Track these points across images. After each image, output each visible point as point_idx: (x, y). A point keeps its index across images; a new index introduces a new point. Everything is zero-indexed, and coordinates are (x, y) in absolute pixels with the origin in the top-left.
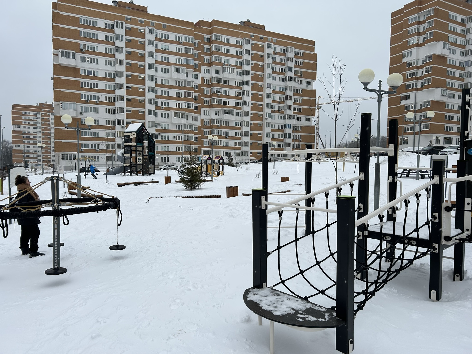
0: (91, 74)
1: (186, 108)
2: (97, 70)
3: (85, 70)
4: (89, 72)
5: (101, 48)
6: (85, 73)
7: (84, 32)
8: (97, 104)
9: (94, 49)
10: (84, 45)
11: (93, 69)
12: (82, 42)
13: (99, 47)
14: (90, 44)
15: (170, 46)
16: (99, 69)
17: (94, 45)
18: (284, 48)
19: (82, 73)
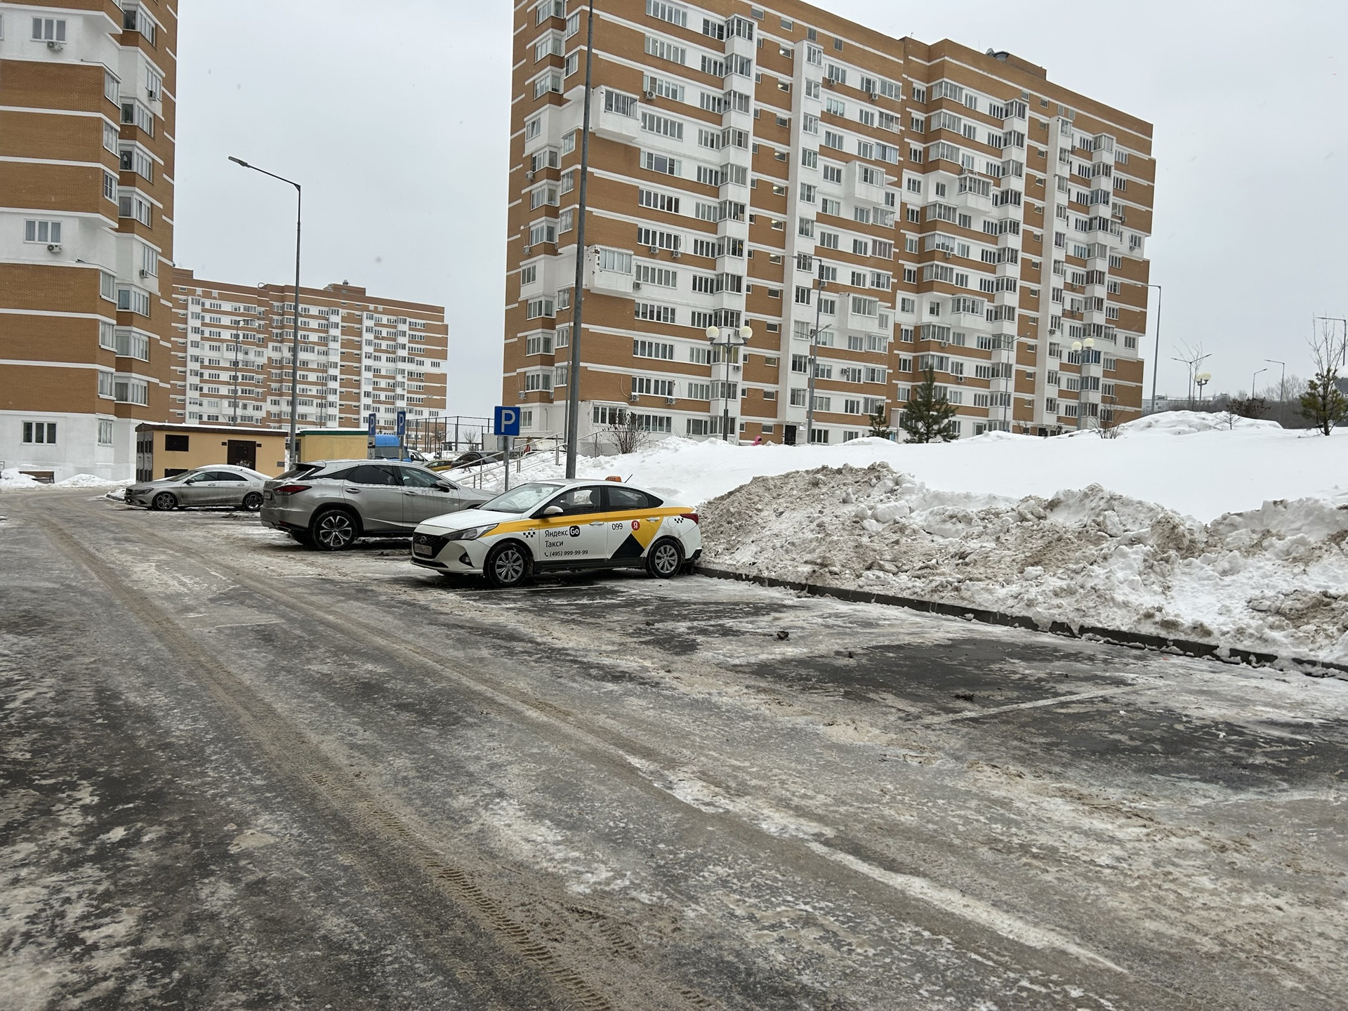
0: (664, 170)
1: (875, 287)
2: (679, 159)
3: (650, 155)
4: (661, 162)
5: (692, 94)
6: (650, 165)
7: (655, 41)
8: (675, 260)
9: (675, 92)
10: (653, 80)
11: (670, 152)
12: (649, 71)
13: (686, 89)
14: (667, 79)
15: (847, 104)
16: (684, 156)
17: (676, 82)
18: (1089, 137)
19: (643, 164)
